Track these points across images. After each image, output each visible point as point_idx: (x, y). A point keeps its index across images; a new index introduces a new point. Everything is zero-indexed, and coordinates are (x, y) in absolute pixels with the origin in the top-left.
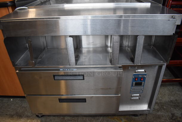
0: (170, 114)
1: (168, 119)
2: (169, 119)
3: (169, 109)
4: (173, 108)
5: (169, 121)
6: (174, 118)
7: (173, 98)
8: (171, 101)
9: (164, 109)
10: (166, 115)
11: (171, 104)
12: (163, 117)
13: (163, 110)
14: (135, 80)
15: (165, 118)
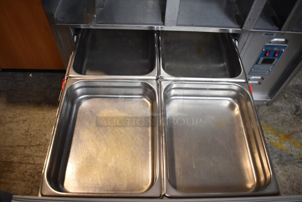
0: (293, 107)
1: (289, 114)
2: (292, 114)
3: (293, 98)
4: (298, 97)
5: (291, 116)
6: (298, 113)
7: (300, 81)
8: (297, 86)
9: (285, 98)
10: (287, 107)
11: (297, 90)
12: (282, 110)
13: (283, 100)
14: (265, 55)
15: (286, 113)
